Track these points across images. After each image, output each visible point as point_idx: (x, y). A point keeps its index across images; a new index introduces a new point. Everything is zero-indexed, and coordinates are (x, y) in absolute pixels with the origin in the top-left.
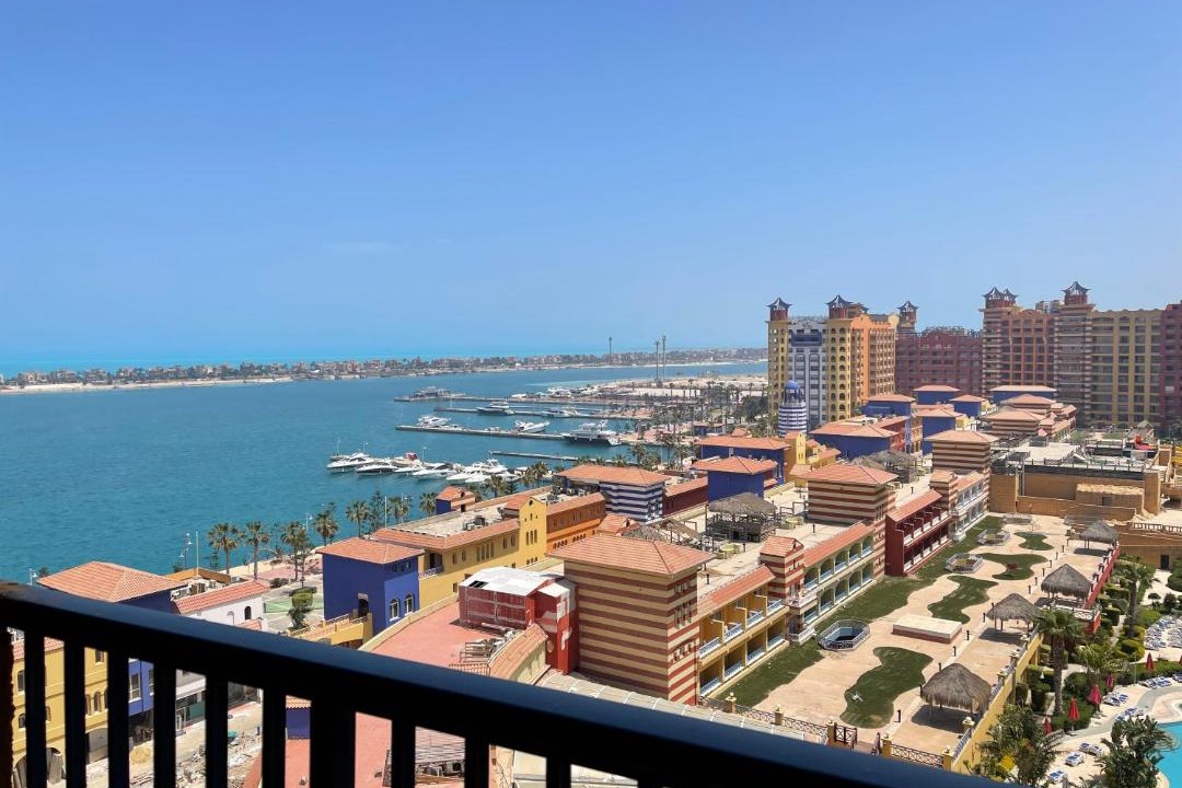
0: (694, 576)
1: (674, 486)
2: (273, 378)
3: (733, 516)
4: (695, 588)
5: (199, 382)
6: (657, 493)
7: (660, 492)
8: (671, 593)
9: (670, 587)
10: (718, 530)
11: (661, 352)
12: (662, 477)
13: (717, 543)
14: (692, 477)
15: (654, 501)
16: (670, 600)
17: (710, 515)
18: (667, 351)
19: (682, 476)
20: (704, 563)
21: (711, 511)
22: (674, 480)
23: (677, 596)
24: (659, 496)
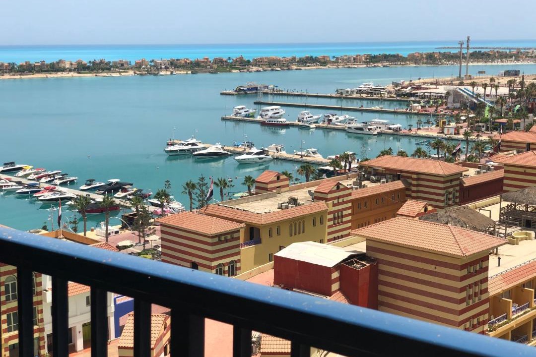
0: (486, 259)
1: (471, 176)
2: (120, 72)
3: (527, 206)
4: (486, 269)
5: (59, 74)
6: (454, 183)
7: (458, 182)
8: (465, 272)
9: (462, 267)
10: (511, 218)
11: (464, 51)
12: (461, 168)
13: (509, 230)
14: (489, 169)
15: (451, 190)
16: (463, 278)
17: (505, 204)
18: (471, 51)
19: (479, 168)
20: (497, 247)
21: (505, 200)
22: (472, 172)
23: (470, 275)
24: (457, 185)
